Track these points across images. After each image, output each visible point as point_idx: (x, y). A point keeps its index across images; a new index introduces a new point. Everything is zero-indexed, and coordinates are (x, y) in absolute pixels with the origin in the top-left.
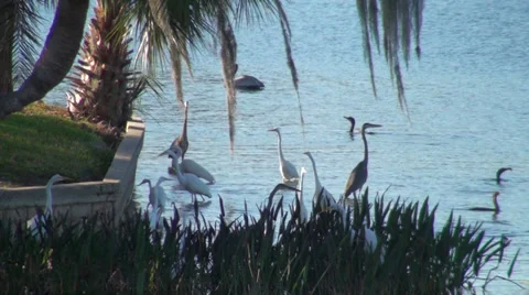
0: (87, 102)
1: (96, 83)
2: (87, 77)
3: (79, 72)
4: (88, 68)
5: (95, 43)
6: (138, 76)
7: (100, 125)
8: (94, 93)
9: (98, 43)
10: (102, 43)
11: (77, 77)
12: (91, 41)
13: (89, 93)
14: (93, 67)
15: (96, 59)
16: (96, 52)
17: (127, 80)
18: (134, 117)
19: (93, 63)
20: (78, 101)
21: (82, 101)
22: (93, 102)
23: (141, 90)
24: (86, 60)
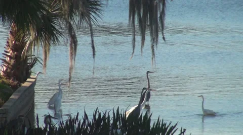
0: (9, 70)
1: (13, 61)
2: (9, 58)
3: (5, 56)
4: (9, 54)
5: (12, 42)
6: (33, 57)
7: (11, 81)
8: (12, 66)
9: (13, 42)
10: (15, 42)
11: (4, 59)
12: (10, 41)
13: (10, 66)
14: (11, 54)
15: (12, 50)
16: (12, 47)
17: (28, 59)
18: (31, 76)
19: (11, 52)
20: (5, 70)
21: (7, 70)
22: (11, 70)
23: (35, 63)
24: (8, 51)
